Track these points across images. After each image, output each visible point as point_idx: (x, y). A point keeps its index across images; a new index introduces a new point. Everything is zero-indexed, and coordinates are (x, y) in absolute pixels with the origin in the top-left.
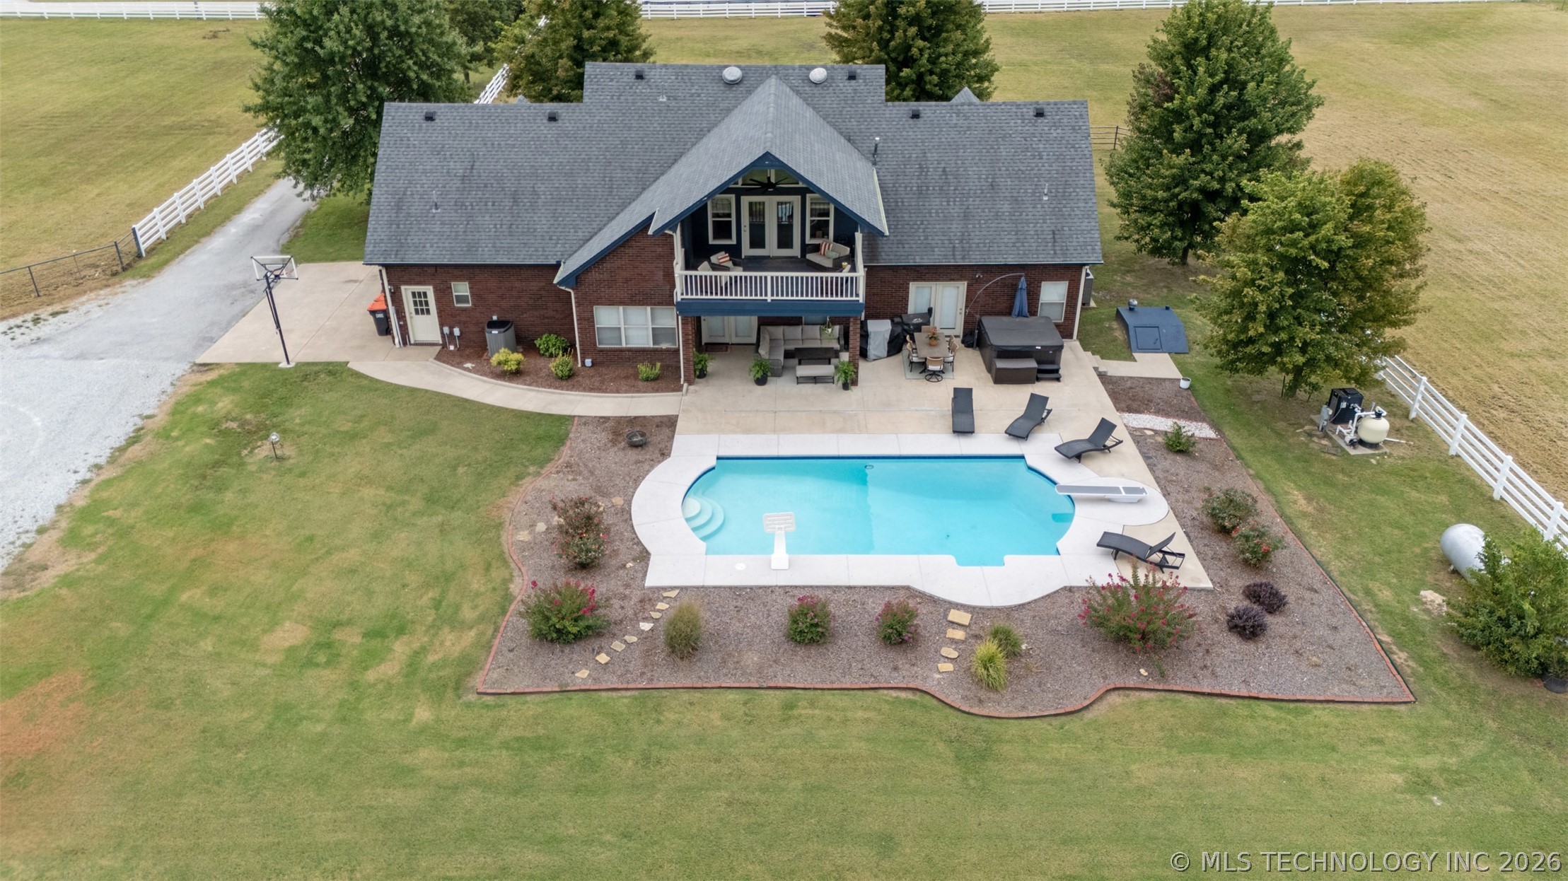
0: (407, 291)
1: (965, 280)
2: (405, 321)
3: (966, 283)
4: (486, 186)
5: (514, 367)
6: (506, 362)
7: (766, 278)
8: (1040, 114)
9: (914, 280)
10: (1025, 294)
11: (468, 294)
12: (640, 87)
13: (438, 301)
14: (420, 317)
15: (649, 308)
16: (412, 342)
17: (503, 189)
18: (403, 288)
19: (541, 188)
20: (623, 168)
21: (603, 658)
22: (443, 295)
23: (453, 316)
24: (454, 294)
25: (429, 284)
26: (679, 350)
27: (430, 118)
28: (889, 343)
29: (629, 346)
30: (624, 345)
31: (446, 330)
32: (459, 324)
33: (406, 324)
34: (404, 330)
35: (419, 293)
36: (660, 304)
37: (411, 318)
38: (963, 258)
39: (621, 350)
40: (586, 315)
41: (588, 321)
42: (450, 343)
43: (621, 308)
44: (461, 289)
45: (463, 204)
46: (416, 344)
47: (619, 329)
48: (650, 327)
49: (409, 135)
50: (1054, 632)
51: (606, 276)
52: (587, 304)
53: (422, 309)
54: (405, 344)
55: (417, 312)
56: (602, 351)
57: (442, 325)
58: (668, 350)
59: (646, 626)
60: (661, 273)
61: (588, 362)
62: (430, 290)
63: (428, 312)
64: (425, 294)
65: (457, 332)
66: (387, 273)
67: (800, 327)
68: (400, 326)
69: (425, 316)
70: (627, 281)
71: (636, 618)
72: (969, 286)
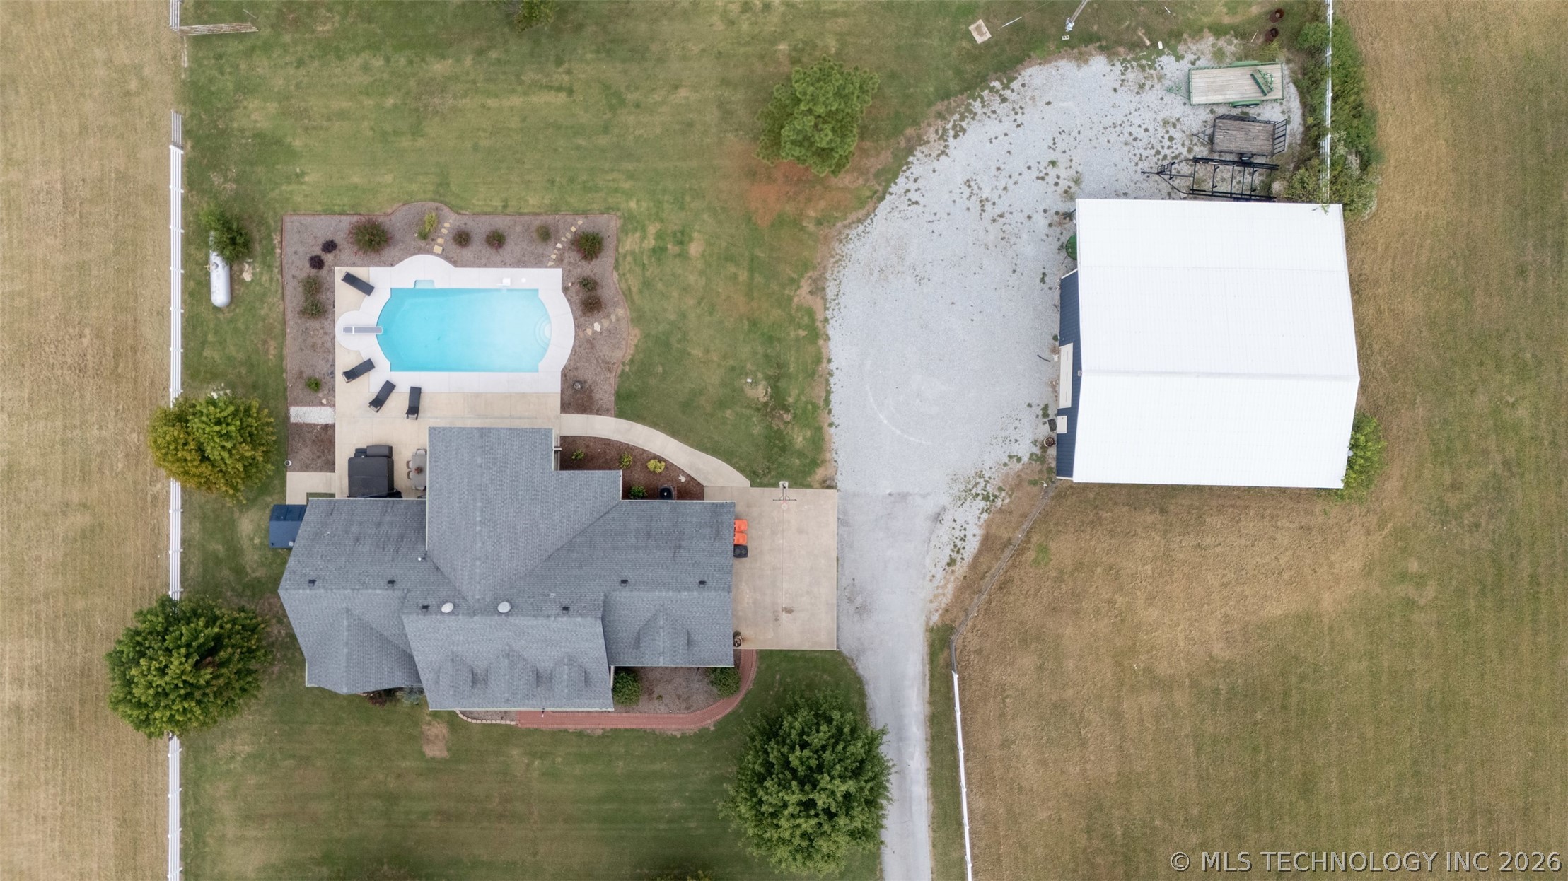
4: (666, 543)
8: (312, 582)
12: (566, 602)
17: (656, 541)
19: (633, 541)
20: (582, 553)
21: (573, 229)
49: (715, 573)
50: (403, 242)
59: (559, 246)
71: (564, 249)
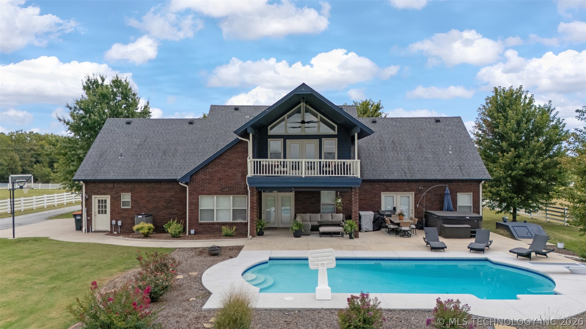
0: (95, 199)
1: (413, 191)
2: (91, 217)
3: (413, 193)
4: (150, 148)
5: (146, 231)
6: (142, 228)
7: (302, 162)
8: (438, 121)
9: (384, 191)
10: (449, 197)
11: (130, 200)
12: (237, 113)
13: (112, 204)
14: (101, 215)
15: (231, 197)
16: (93, 230)
17: (159, 149)
18: (93, 196)
22: (116, 200)
23: (119, 213)
24: (122, 200)
25: (108, 194)
26: (247, 223)
27: (128, 123)
28: (373, 222)
29: (218, 221)
30: (215, 221)
31: (114, 222)
32: (121, 218)
33: (91, 219)
34: (89, 222)
35: (102, 200)
36: (238, 194)
37: (95, 216)
38: (411, 176)
39: (213, 224)
40: (195, 201)
41: (195, 204)
42: (115, 231)
43: (215, 197)
44: (126, 197)
45: (136, 155)
46: (95, 232)
47: (213, 210)
48: (232, 208)
49: (116, 129)
51: (208, 177)
52: (196, 194)
53: (102, 211)
54: (88, 231)
55: (99, 213)
56: (201, 224)
57: (111, 219)
58: (241, 223)
60: (240, 175)
61: (193, 232)
62: (108, 198)
63: (106, 213)
64: (105, 201)
65: (120, 223)
66: (86, 188)
67: (320, 214)
68: (88, 220)
69: (104, 215)
70: (220, 179)
72: (416, 195)
